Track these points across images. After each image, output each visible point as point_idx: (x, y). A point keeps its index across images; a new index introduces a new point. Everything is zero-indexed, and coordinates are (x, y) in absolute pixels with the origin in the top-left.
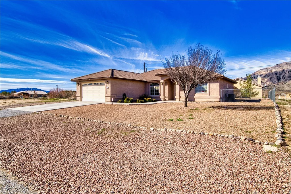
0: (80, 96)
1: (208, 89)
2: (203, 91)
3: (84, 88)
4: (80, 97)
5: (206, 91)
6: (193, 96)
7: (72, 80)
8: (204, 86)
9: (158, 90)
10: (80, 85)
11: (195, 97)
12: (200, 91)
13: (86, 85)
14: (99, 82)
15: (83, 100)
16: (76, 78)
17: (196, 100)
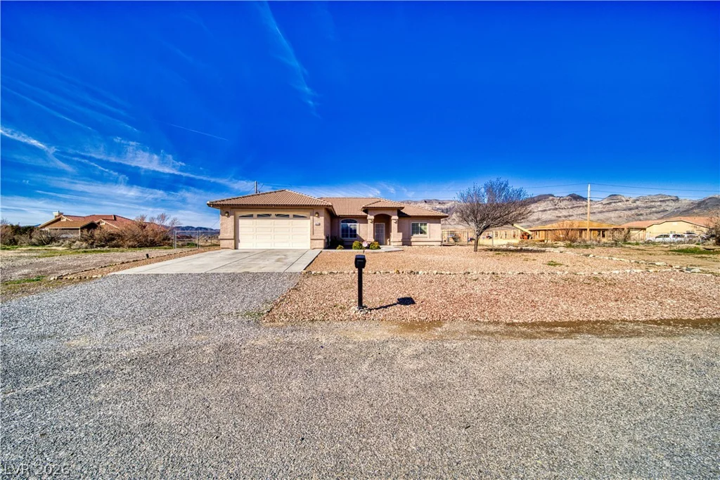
0: (233, 238)
1: (427, 231)
2: (421, 233)
3: (242, 222)
4: (233, 241)
5: (425, 233)
6: (410, 239)
7: (213, 205)
8: (423, 227)
9: (355, 231)
10: (233, 217)
11: (412, 240)
12: (417, 233)
13: (251, 216)
14: (291, 214)
15: (241, 246)
16: (220, 200)
17: (413, 244)
